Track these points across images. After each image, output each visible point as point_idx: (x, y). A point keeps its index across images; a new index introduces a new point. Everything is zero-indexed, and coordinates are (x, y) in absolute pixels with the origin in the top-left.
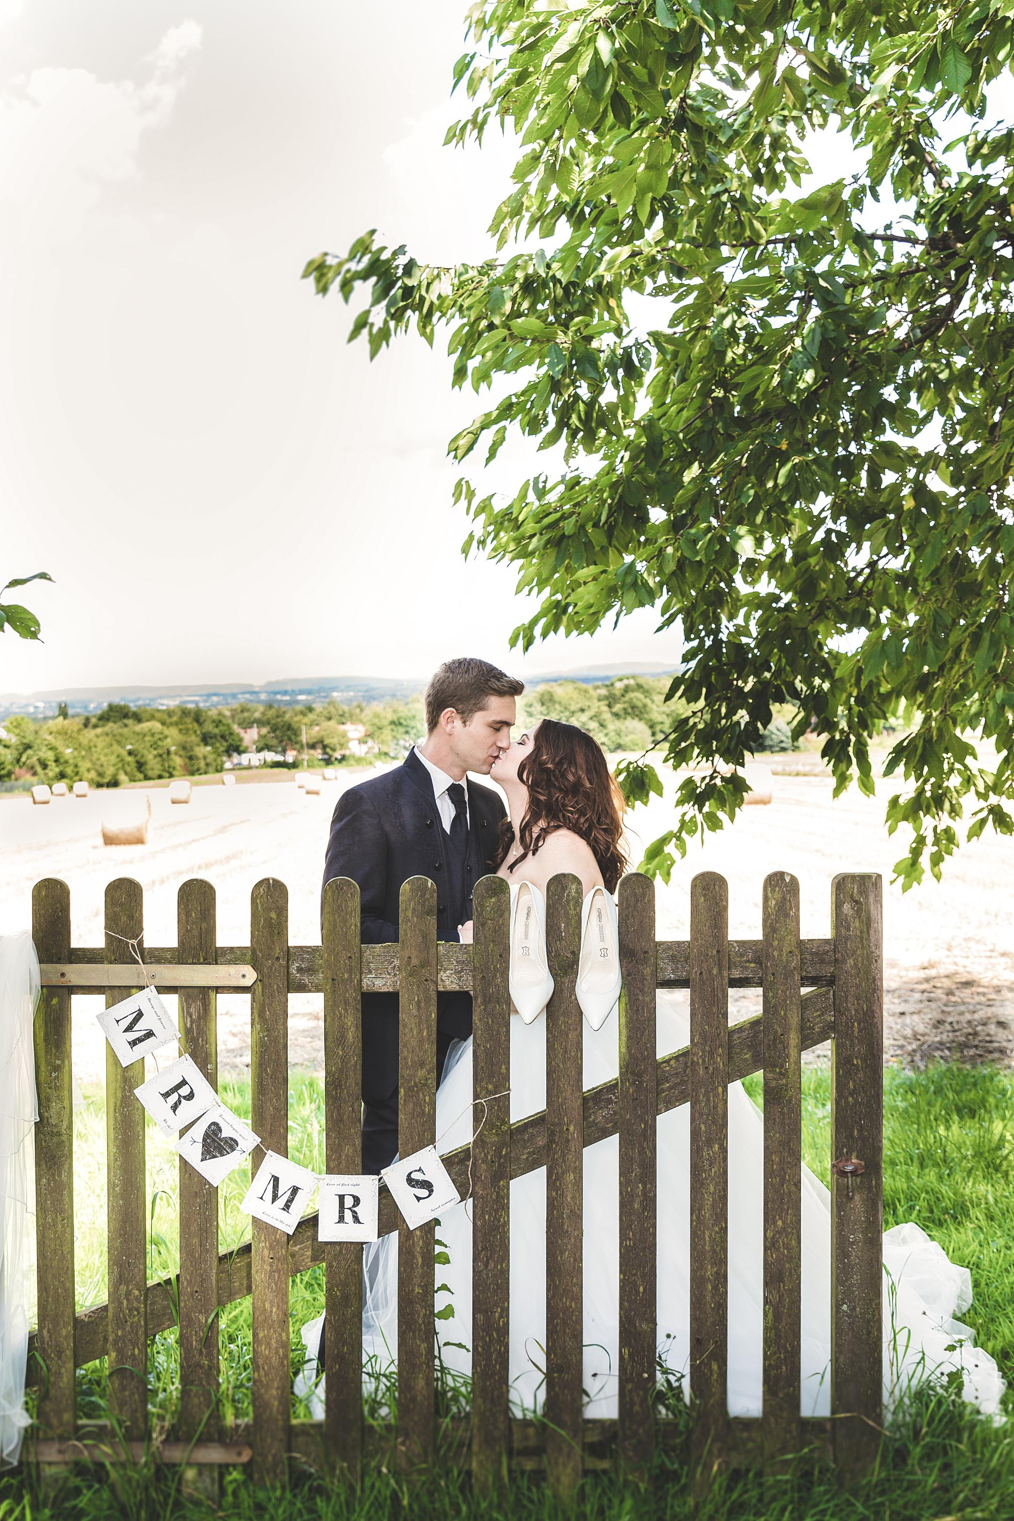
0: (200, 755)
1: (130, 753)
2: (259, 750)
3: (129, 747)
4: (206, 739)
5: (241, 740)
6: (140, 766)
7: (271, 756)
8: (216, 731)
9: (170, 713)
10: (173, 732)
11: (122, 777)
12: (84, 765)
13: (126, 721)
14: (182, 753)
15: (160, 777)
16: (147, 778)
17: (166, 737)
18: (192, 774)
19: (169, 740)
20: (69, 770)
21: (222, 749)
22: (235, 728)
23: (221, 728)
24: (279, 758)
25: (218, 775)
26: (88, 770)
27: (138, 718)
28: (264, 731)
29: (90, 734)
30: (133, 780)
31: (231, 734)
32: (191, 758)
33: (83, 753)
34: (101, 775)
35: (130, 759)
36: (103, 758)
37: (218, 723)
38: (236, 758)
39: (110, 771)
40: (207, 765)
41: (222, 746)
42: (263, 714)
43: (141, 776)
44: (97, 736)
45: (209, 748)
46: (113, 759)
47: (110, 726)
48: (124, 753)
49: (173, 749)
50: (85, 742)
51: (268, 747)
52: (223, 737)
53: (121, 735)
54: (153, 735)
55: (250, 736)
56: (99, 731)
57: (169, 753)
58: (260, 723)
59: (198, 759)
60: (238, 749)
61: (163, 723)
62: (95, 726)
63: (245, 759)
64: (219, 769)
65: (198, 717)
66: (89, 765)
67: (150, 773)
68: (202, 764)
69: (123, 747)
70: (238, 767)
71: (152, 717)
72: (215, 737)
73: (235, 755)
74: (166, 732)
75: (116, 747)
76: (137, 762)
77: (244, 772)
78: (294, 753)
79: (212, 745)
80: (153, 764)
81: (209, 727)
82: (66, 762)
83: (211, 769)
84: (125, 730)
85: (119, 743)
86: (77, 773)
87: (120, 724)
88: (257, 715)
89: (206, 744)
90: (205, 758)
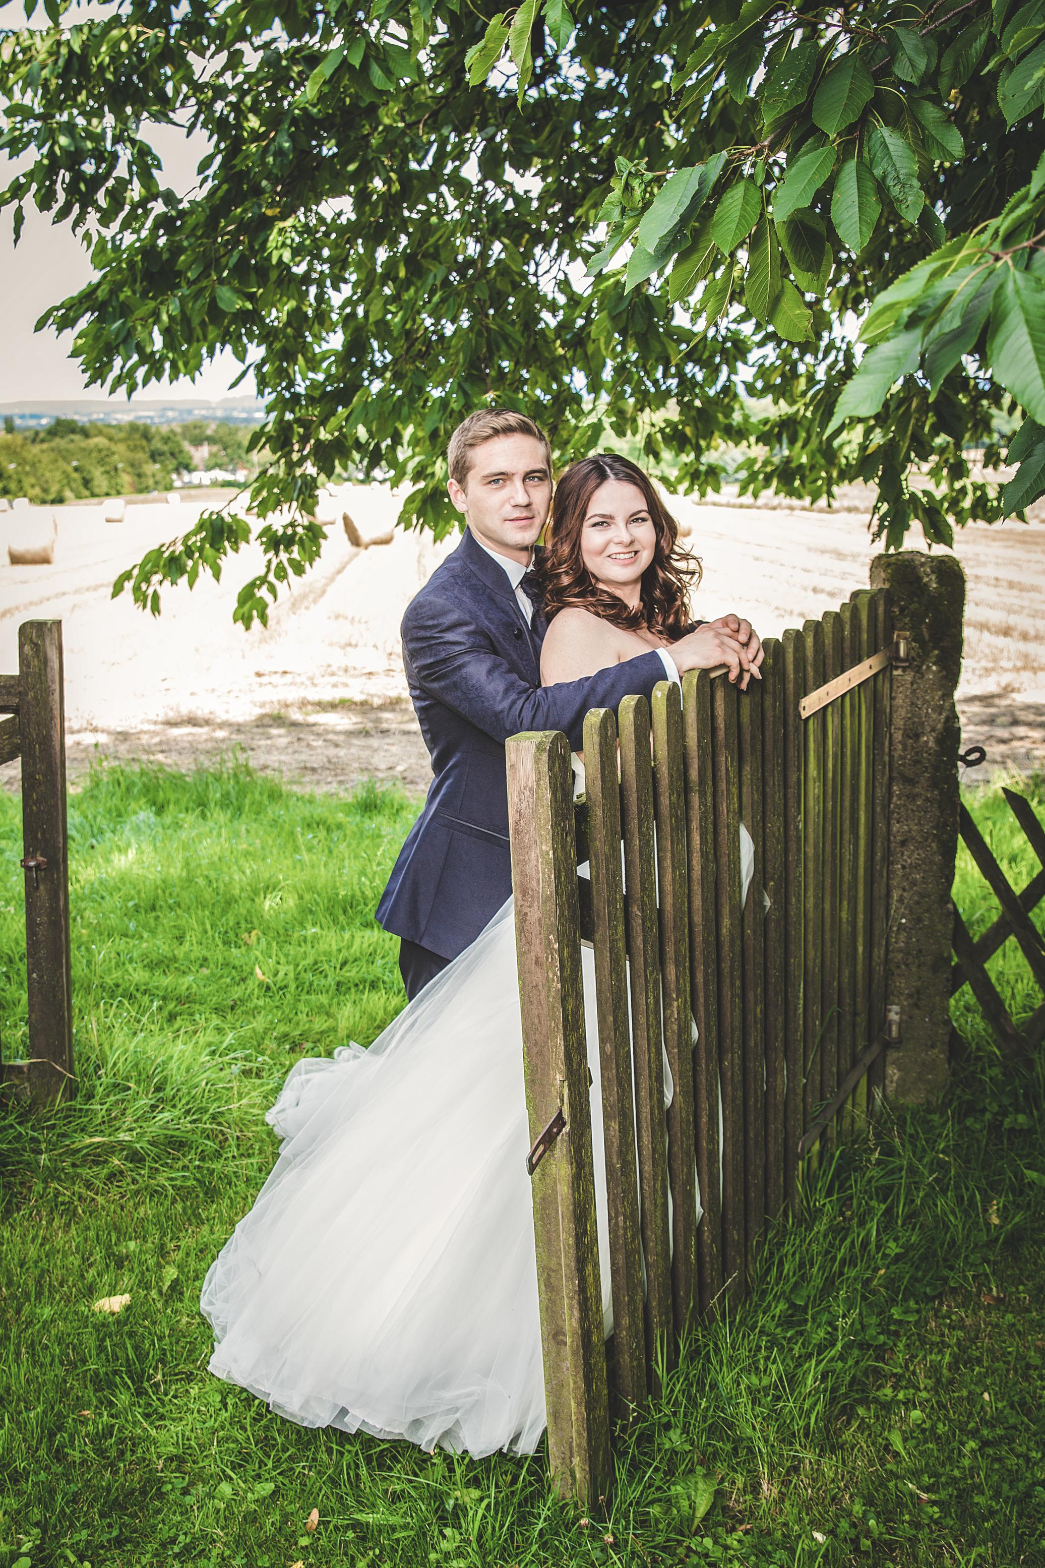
0: (149, 473)
1: (76, 469)
2: (209, 468)
3: (75, 463)
4: (154, 456)
5: (191, 458)
6: (86, 483)
7: (220, 475)
8: (165, 448)
9: (119, 428)
10: (121, 448)
11: (68, 494)
12: (28, 481)
13: (72, 436)
14: (129, 469)
15: (107, 494)
16: (93, 495)
17: (113, 453)
18: (141, 491)
19: (116, 457)
20: (13, 486)
21: (171, 467)
22: (186, 446)
23: (170, 444)
24: (229, 477)
25: (164, 494)
26: (33, 486)
27: (85, 433)
28: (215, 448)
29: (36, 449)
30: (79, 497)
31: (181, 452)
32: (139, 476)
33: (28, 468)
34: (45, 491)
35: (76, 475)
36: (48, 475)
37: (166, 440)
38: (186, 477)
39: (54, 489)
40: (156, 483)
41: (171, 464)
42: (216, 431)
43: (87, 493)
44: (42, 451)
45: (158, 466)
46: (58, 475)
47: (58, 442)
48: (69, 469)
49: (120, 466)
50: (29, 457)
51: (220, 466)
52: (173, 454)
53: (68, 451)
54: (100, 451)
55: (201, 454)
56: (45, 446)
57: (116, 469)
58: (211, 440)
59: (146, 475)
60: (186, 466)
61: (111, 439)
62: (43, 441)
63: (196, 477)
64: (169, 488)
65: (146, 435)
66: (32, 480)
67: (97, 491)
68: (151, 482)
69: (69, 463)
70: (188, 486)
71: (100, 433)
72: (162, 454)
73: (185, 472)
74: (114, 448)
75: (61, 463)
76: (84, 479)
77: (193, 492)
78: (245, 472)
79: (162, 462)
80: (101, 482)
81: (157, 444)
82: (10, 477)
83: (160, 487)
84: (72, 446)
85: (64, 458)
86: (21, 489)
87: (67, 439)
88: (209, 432)
89: (155, 461)
90: (154, 476)
